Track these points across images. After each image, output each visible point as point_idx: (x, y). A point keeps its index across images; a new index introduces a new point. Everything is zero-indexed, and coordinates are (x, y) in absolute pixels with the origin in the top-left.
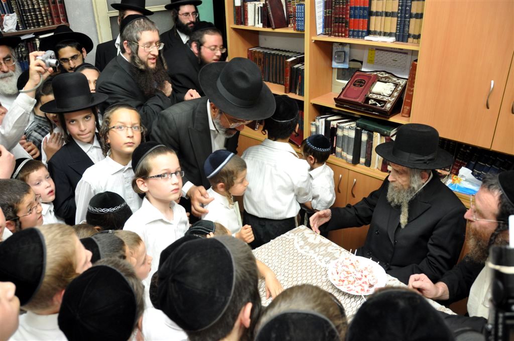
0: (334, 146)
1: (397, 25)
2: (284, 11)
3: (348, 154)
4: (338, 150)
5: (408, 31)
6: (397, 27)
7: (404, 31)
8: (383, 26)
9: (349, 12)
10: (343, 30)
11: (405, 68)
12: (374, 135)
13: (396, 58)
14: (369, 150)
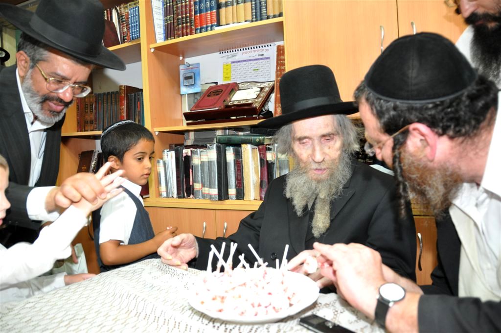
0: (191, 184)
1: (252, 10)
2: (117, 34)
3: (210, 187)
4: (197, 186)
5: (267, 13)
6: (252, 13)
7: (261, 13)
8: (236, 15)
9: (193, 8)
10: (188, 30)
11: (269, 76)
12: (242, 148)
13: (256, 67)
14: (238, 174)
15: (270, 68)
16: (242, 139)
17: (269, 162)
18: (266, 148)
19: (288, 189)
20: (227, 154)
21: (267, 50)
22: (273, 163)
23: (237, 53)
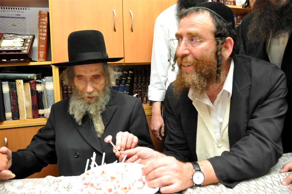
11: (25, 31)
12: (17, 83)
13: (14, 23)
14: (14, 101)
15: (25, 25)
16: (16, 76)
17: (39, 92)
18: (36, 82)
19: (70, 109)
20: (3, 87)
21: (23, 12)
22: (42, 93)
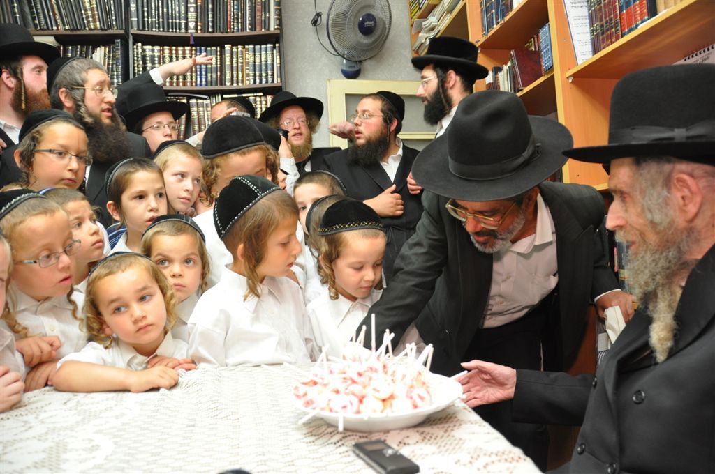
4: (624, 274)
9: (617, 3)
10: (614, 37)
23: (711, 53)
